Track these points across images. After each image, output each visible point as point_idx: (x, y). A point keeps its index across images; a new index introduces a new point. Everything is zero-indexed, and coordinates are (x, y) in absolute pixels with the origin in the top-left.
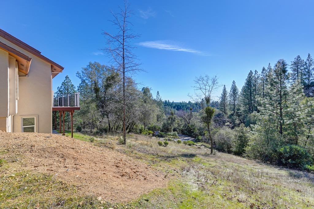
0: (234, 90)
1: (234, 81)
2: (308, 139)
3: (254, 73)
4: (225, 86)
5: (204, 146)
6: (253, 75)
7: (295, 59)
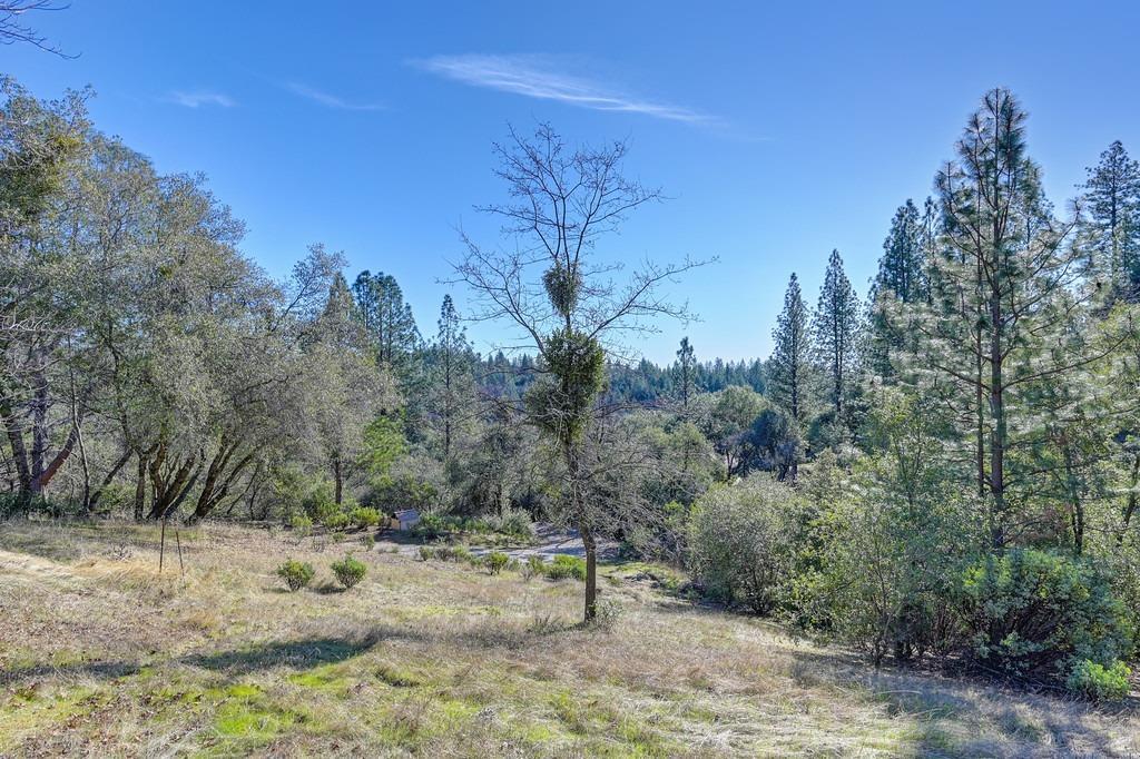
0: (838, 295)
1: (835, 255)
2: (1127, 520)
3: (922, 211)
4: (793, 277)
5: (653, 578)
6: (919, 222)
7: (1103, 155)
